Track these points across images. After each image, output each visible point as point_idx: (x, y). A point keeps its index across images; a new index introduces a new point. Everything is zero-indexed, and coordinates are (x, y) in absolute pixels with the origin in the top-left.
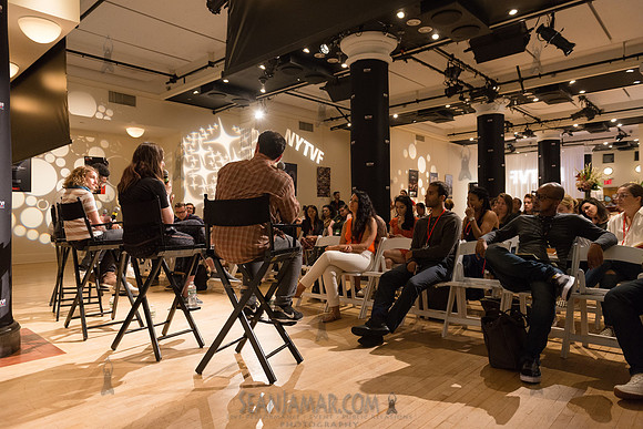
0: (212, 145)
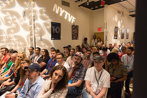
0: (9, 12)
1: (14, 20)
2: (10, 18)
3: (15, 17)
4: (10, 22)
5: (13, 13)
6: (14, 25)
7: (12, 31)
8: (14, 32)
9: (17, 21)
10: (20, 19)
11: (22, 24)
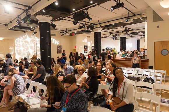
0: (24, 41)
1: (26, 45)
2: (25, 44)
3: (27, 43)
4: (24, 46)
5: (26, 42)
6: (26, 47)
7: (25, 50)
8: (26, 50)
9: (28, 45)
10: (29, 44)
11: (30, 46)
